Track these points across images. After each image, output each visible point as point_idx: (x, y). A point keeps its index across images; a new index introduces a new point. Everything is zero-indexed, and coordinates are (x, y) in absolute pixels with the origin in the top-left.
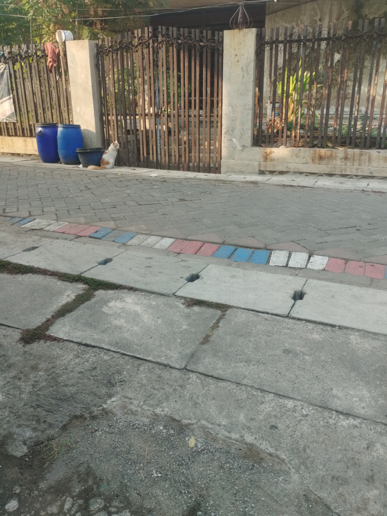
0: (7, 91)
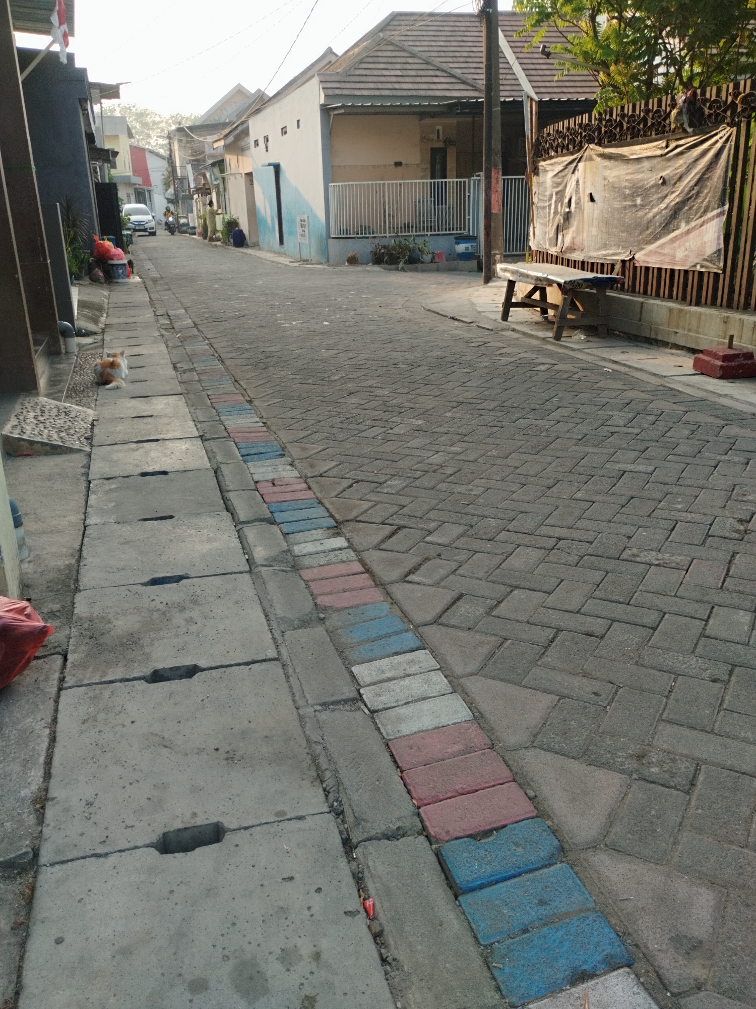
0: (719, 194)
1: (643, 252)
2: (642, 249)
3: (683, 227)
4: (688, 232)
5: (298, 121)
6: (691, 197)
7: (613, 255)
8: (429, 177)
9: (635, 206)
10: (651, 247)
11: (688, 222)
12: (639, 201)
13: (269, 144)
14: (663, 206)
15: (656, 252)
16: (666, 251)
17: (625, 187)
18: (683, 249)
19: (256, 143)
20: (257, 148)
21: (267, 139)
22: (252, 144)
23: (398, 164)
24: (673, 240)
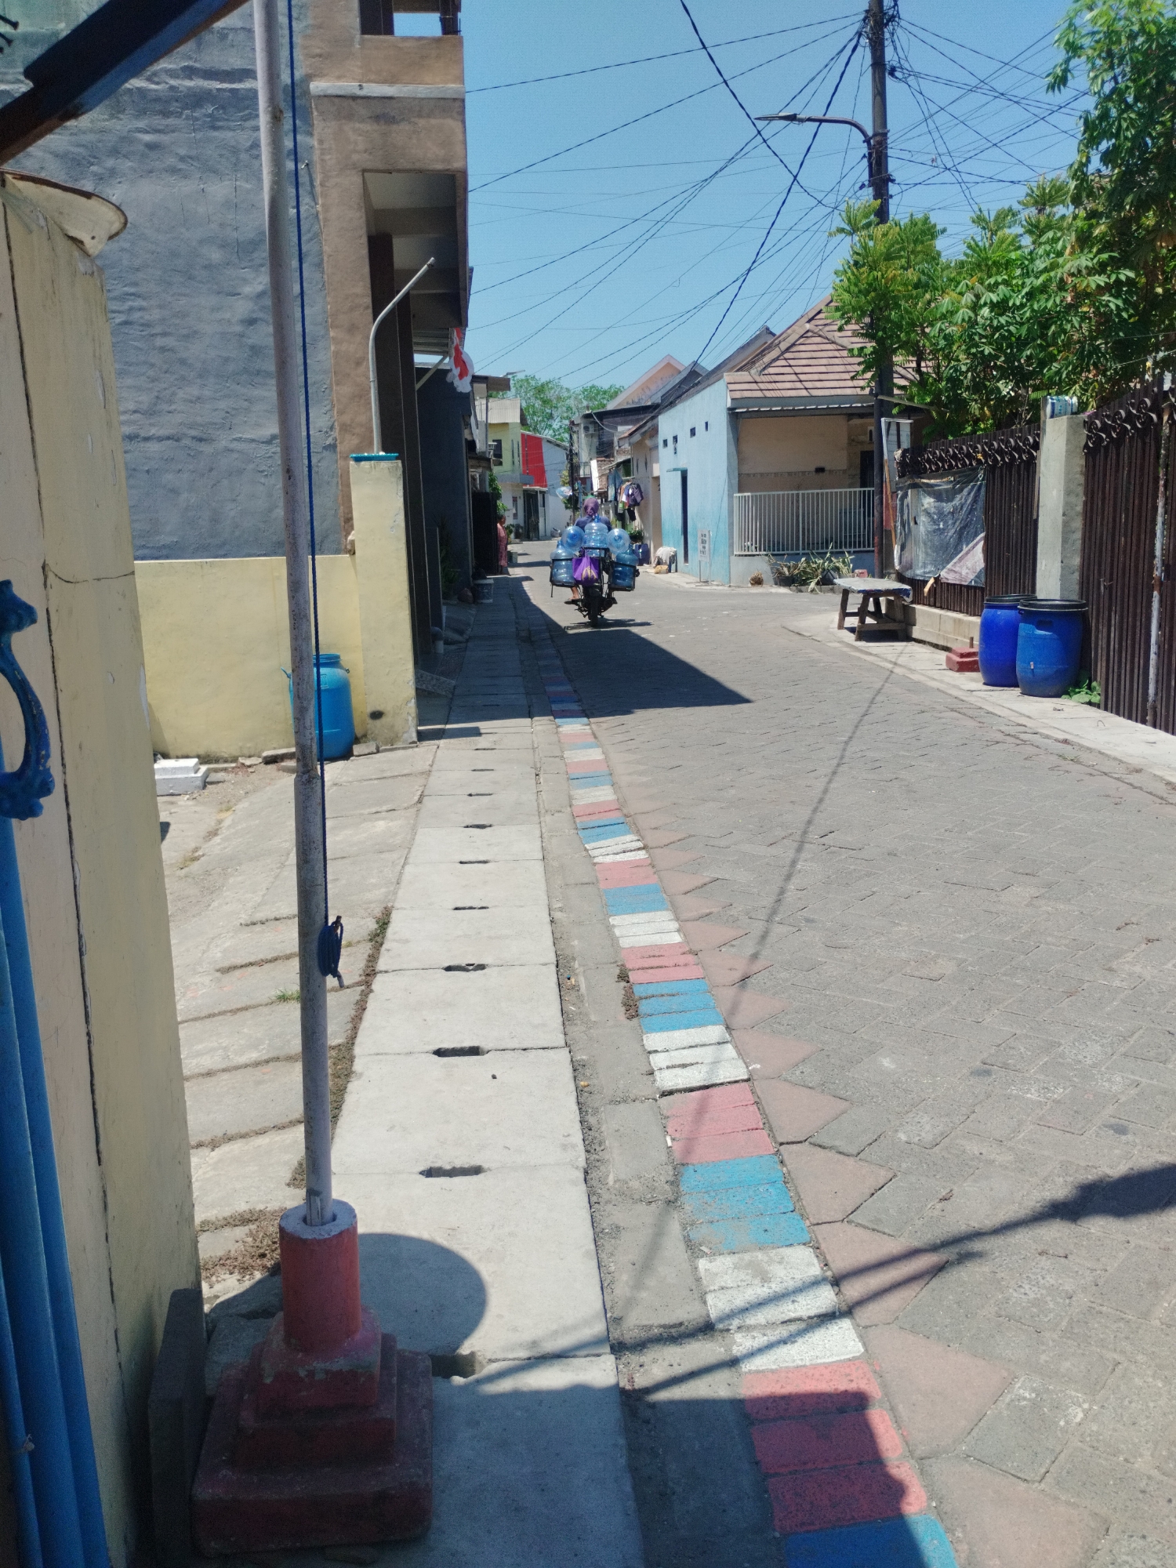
0: (982, 521)
1: (945, 570)
2: (944, 567)
3: (965, 549)
4: (967, 553)
5: (707, 423)
6: (967, 525)
7: (929, 573)
8: (859, 484)
9: (939, 529)
10: (949, 566)
11: (967, 545)
12: (941, 526)
13: (679, 444)
14: (953, 531)
15: (952, 570)
16: (957, 569)
17: (934, 513)
18: (965, 568)
19: (665, 443)
20: (666, 449)
21: (675, 439)
22: (661, 443)
23: (820, 470)
24: (960, 560)
